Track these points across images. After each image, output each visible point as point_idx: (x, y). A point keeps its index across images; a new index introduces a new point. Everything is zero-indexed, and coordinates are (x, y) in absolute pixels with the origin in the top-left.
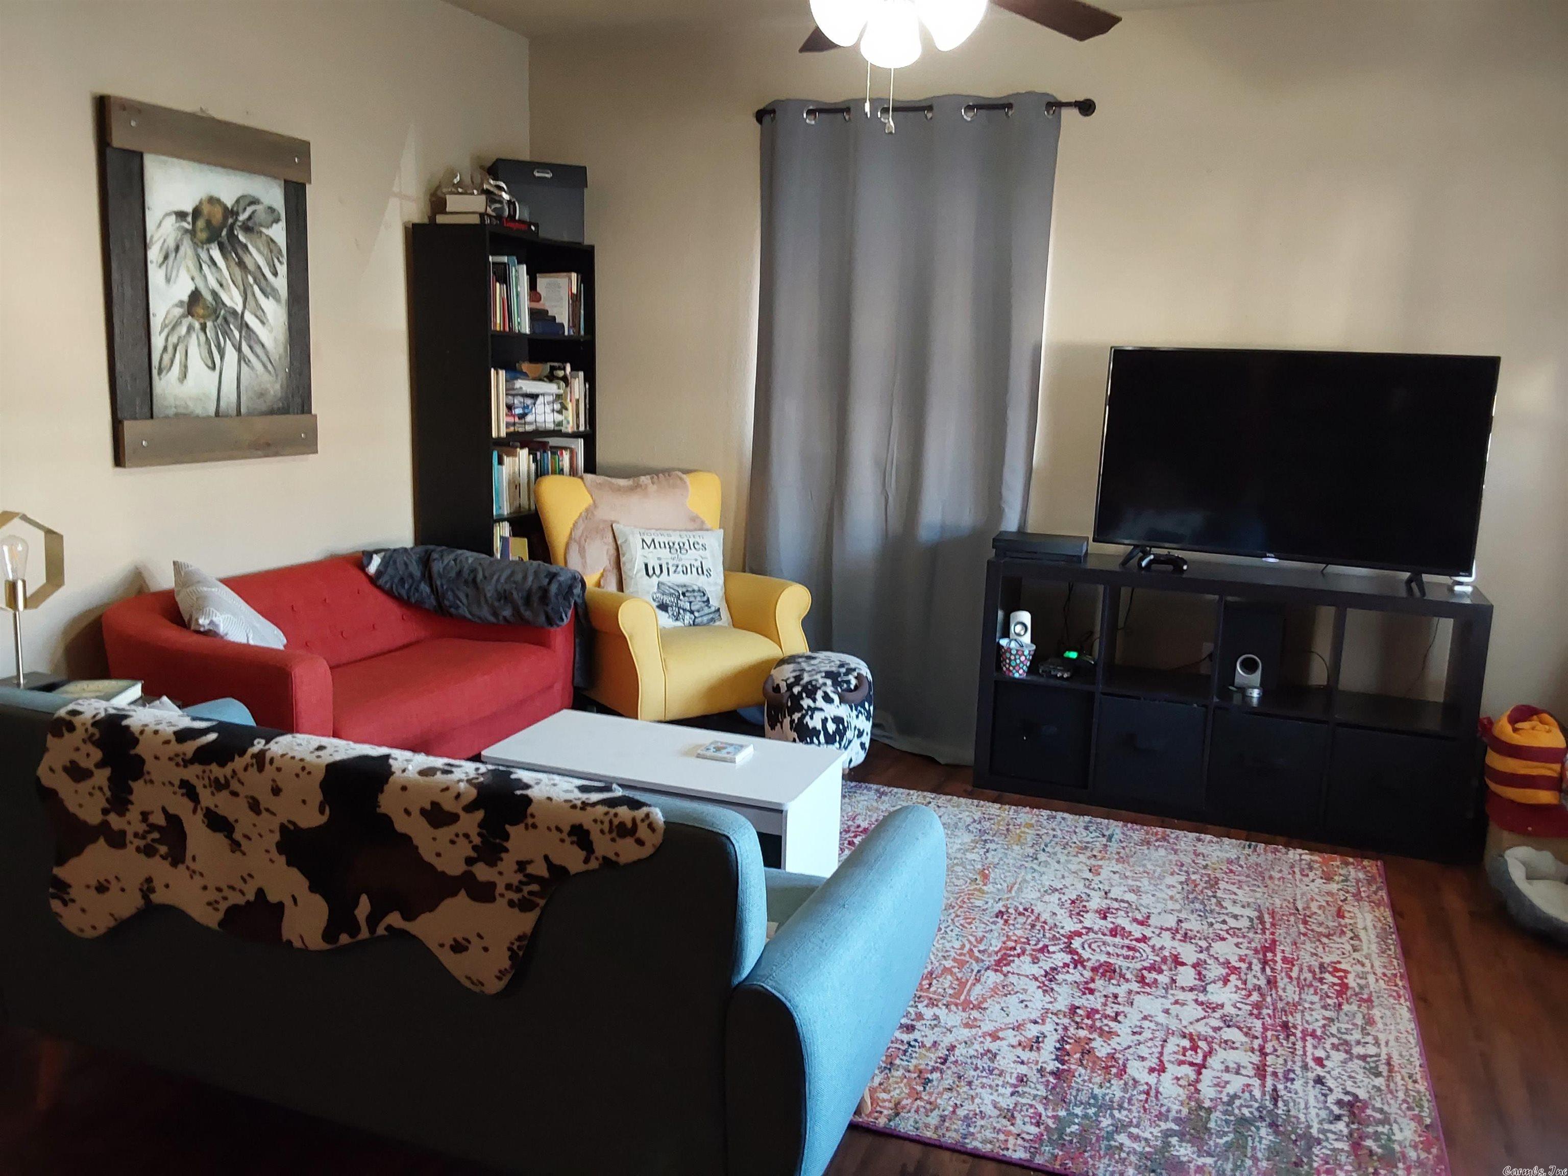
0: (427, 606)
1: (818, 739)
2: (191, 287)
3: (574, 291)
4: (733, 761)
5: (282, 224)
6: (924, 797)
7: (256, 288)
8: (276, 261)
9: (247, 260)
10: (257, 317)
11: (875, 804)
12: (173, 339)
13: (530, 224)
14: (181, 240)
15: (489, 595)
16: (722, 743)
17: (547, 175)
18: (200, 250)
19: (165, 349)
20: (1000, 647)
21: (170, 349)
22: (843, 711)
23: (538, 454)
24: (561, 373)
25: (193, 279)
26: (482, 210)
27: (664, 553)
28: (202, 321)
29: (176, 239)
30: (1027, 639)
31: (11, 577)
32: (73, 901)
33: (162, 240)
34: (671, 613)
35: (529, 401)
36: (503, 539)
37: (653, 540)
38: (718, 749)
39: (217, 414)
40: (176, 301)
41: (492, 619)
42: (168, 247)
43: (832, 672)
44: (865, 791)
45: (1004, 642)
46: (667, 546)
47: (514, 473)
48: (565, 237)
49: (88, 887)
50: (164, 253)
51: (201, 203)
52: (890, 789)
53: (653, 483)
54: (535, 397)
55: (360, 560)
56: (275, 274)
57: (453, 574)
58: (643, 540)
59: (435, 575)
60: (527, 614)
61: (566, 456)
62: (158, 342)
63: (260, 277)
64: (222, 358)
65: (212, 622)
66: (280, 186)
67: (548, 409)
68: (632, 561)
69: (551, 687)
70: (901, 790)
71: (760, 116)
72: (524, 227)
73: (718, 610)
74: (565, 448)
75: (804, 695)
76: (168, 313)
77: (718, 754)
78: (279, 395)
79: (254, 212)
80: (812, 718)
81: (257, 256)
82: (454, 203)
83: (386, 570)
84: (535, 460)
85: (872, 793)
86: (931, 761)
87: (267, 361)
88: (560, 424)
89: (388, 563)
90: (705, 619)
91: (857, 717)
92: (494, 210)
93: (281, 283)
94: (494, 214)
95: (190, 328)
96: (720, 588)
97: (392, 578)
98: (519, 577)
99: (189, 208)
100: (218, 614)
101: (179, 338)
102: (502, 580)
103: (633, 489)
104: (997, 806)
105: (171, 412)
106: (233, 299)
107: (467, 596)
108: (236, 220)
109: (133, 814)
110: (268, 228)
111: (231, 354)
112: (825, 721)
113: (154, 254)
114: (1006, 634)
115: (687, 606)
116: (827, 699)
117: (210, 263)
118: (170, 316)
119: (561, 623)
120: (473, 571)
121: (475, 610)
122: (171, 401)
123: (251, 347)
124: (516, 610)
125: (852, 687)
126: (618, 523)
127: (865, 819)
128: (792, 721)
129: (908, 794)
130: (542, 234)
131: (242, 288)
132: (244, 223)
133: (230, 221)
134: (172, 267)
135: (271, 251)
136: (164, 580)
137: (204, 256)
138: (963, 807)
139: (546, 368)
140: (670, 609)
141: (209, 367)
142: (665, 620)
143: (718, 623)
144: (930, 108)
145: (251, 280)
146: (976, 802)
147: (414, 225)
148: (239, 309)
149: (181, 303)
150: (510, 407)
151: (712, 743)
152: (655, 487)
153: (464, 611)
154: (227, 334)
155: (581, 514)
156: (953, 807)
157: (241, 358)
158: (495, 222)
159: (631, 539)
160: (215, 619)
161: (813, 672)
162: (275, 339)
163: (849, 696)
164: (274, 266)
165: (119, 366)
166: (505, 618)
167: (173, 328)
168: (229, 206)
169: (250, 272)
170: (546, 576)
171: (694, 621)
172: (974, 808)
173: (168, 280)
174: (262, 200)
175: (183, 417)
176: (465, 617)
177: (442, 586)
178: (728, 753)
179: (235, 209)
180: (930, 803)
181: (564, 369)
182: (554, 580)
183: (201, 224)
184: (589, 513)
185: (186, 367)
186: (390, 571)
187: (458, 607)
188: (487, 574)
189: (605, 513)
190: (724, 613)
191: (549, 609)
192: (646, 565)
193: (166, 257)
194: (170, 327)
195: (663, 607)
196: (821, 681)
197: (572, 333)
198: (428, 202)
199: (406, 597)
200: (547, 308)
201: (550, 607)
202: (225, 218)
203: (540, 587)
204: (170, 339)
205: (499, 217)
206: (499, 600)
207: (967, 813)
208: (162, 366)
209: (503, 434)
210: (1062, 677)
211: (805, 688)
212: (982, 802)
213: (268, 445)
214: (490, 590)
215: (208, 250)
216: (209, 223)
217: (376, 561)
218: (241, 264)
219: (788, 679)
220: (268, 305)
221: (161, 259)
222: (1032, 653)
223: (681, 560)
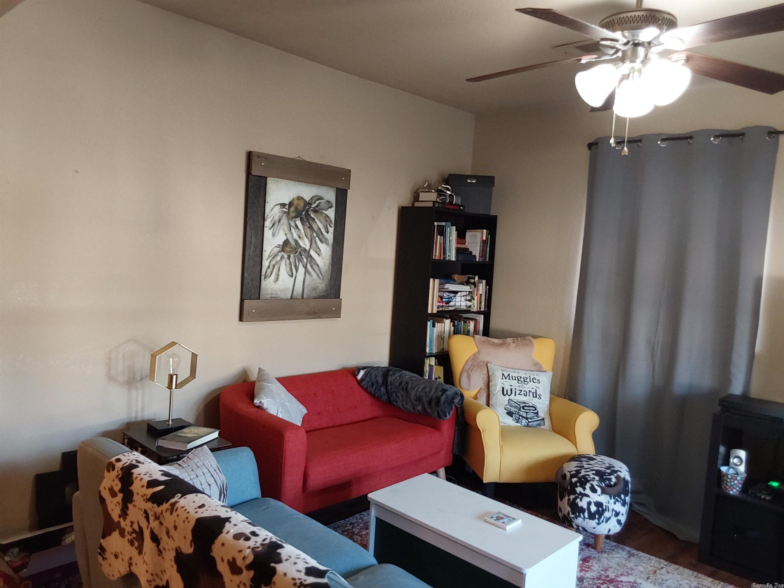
0: (383, 399)
1: (584, 515)
2: (285, 238)
3: (484, 238)
4: (505, 529)
5: (334, 209)
6: (660, 563)
7: (317, 239)
8: (328, 226)
9: (314, 226)
10: (316, 252)
11: (624, 562)
12: (273, 262)
13: (461, 206)
14: (282, 216)
15: (412, 397)
16: (503, 514)
17: (474, 181)
18: (291, 222)
19: (269, 267)
20: (720, 471)
21: (271, 267)
22: (604, 499)
23: (456, 322)
24: (472, 281)
25: (286, 235)
26: (435, 200)
27: (514, 383)
28: (288, 254)
29: (279, 216)
30: (742, 468)
31: (171, 372)
32: (106, 559)
33: (272, 217)
34: (514, 418)
35: (452, 295)
36: (431, 366)
37: (509, 375)
38: (498, 518)
39: (292, 298)
40: (276, 245)
41: (412, 411)
42: (275, 220)
43: (601, 471)
44: (620, 551)
45: (724, 469)
46: (517, 379)
47: (441, 331)
48: (481, 211)
49: (112, 553)
50: (273, 222)
51: (293, 199)
52: (638, 552)
53: (514, 342)
54: (456, 293)
55: (354, 372)
56: (328, 232)
57: (397, 384)
58: (503, 374)
59: (389, 384)
60: (429, 410)
61: (472, 324)
62: (266, 263)
63: (320, 234)
64: (297, 271)
65: (261, 402)
66: (334, 191)
67: (463, 299)
68: (496, 385)
69: (439, 452)
70: (646, 555)
71: (590, 146)
72: (457, 208)
73: (543, 419)
74: (472, 319)
75: (578, 484)
76: (272, 250)
77: (496, 522)
78: (324, 289)
79: (320, 203)
80: (581, 500)
81: (319, 224)
82: (423, 196)
83: (365, 379)
84: (454, 325)
85: (625, 553)
86: (672, 536)
87: (319, 273)
88: (470, 307)
89: (368, 374)
90: (535, 423)
91: (615, 503)
92: (441, 200)
93: (330, 236)
94: (441, 201)
95: (282, 257)
96: (546, 406)
97: (368, 383)
98: (427, 390)
99: (287, 202)
100: (265, 398)
101: (276, 262)
102: (420, 390)
103: (501, 345)
104: (711, 580)
105: (268, 296)
106: (305, 243)
107: (402, 396)
108: (310, 207)
109: (128, 522)
110: (326, 210)
111: (301, 269)
112: (589, 504)
113: (268, 223)
114: (727, 463)
115: (524, 415)
116: (593, 490)
117: (295, 227)
118: (273, 252)
119: (446, 418)
120: (407, 383)
121: (405, 404)
122: (269, 291)
123: (311, 266)
124: (424, 408)
125: (612, 483)
126: (491, 363)
127: (614, 572)
128: (569, 500)
129: (649, 559)
130: (467, 210)
131: (310, 238)
132: (314, 208)
133: (307, 207)
134: (276, 229)
135: (326, 221)
136: (254, 376)
137: (292, 224)
138: (685, 576)
139: (465, 278)
140: (514, 415)
141: (290, 276)
142: (510, 421)
143: (542, 427)
144: (691, 137)
145: (315, 235)
146: (695, 573)
147: (402, 207)
148: (308, 248)
149: (279, 246)
150: (441, 298)
151: (496, 513)
152: (514, 345)
153: (399, 404)
154: (300, 260)
155: (470, 357)
156: (678, 574)
157: (307, 271)
158: (440, 205)
159: (496, 373)
160: (262, 401)
161: (588, 470)
162: (324, 263)
163: (610, 490)
164: (327, 228)
165: (246, 274)
166: (418, 410)
167: (274, 257)
168: (307, 200)
169: (315, 231)
170: (441, 391)
171: (528, 424)
172: (692, 578)
173: (273, 235)
174: (324, 197)
175: (275, 299)
176: (400, 408)
177: (391, 389)
178: (503, 523)
179: (310, 202)
180: (662, 568)
181: (474, 279)
182: (444, 394)
183: (292, 209)
184: (475, 357)
185: (278, 275)
186: (368, 379)
187: (397, 402)
188: (413, 386)
189: (484, 357)
190: (547, 422)
191: (439, 409)
192: (503, 388)
193: (274, 225)
194: (272, 257)
195: (510, 414)
196: (592, 476)
197: (481, 260)
198: (412, 197)
199: (373, 393)
200: (468, 247)
201: (440, 408)
202: (305, 206)
203: (437, 397)
204: (272, 262)
205: (444, 203)
206: (416, 401)
207: (687, 581)
208: (267, 275)
209: (435, 311)
210: (765, 499)
211: (580, 481)
212: (700, 575)
213: (316, 313)
214: (413, 394)
215: (295, 221)
216: (296, 208)
217: (362, 373)
218: (311, 228)
219: (572, 471)
220: (322, 246)
221: (271, 226)
222: (744, 479)
223: (524, 387)
